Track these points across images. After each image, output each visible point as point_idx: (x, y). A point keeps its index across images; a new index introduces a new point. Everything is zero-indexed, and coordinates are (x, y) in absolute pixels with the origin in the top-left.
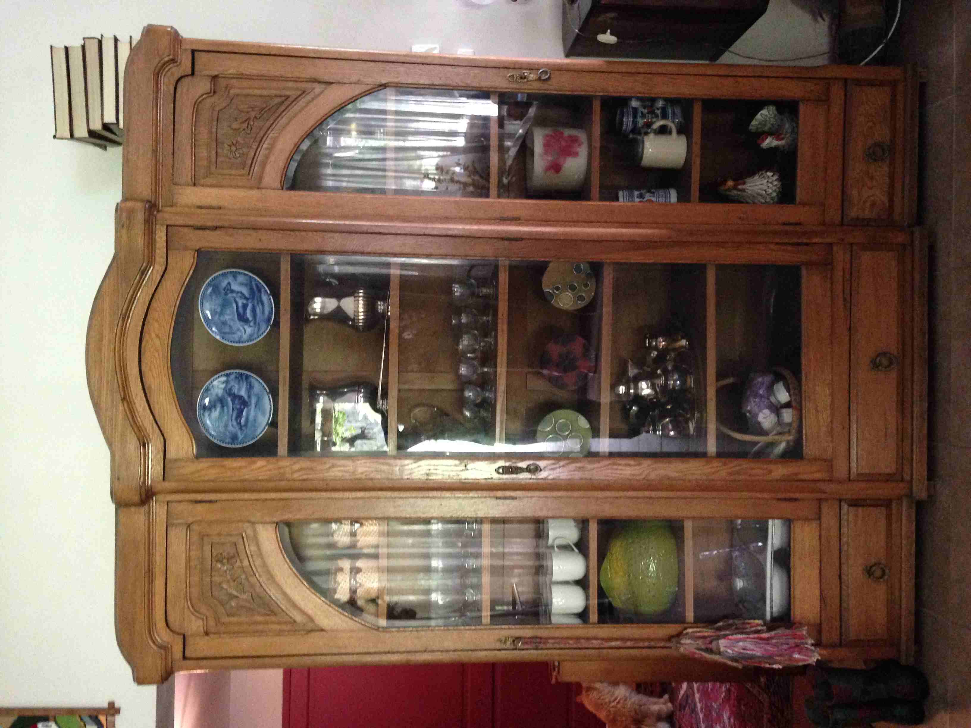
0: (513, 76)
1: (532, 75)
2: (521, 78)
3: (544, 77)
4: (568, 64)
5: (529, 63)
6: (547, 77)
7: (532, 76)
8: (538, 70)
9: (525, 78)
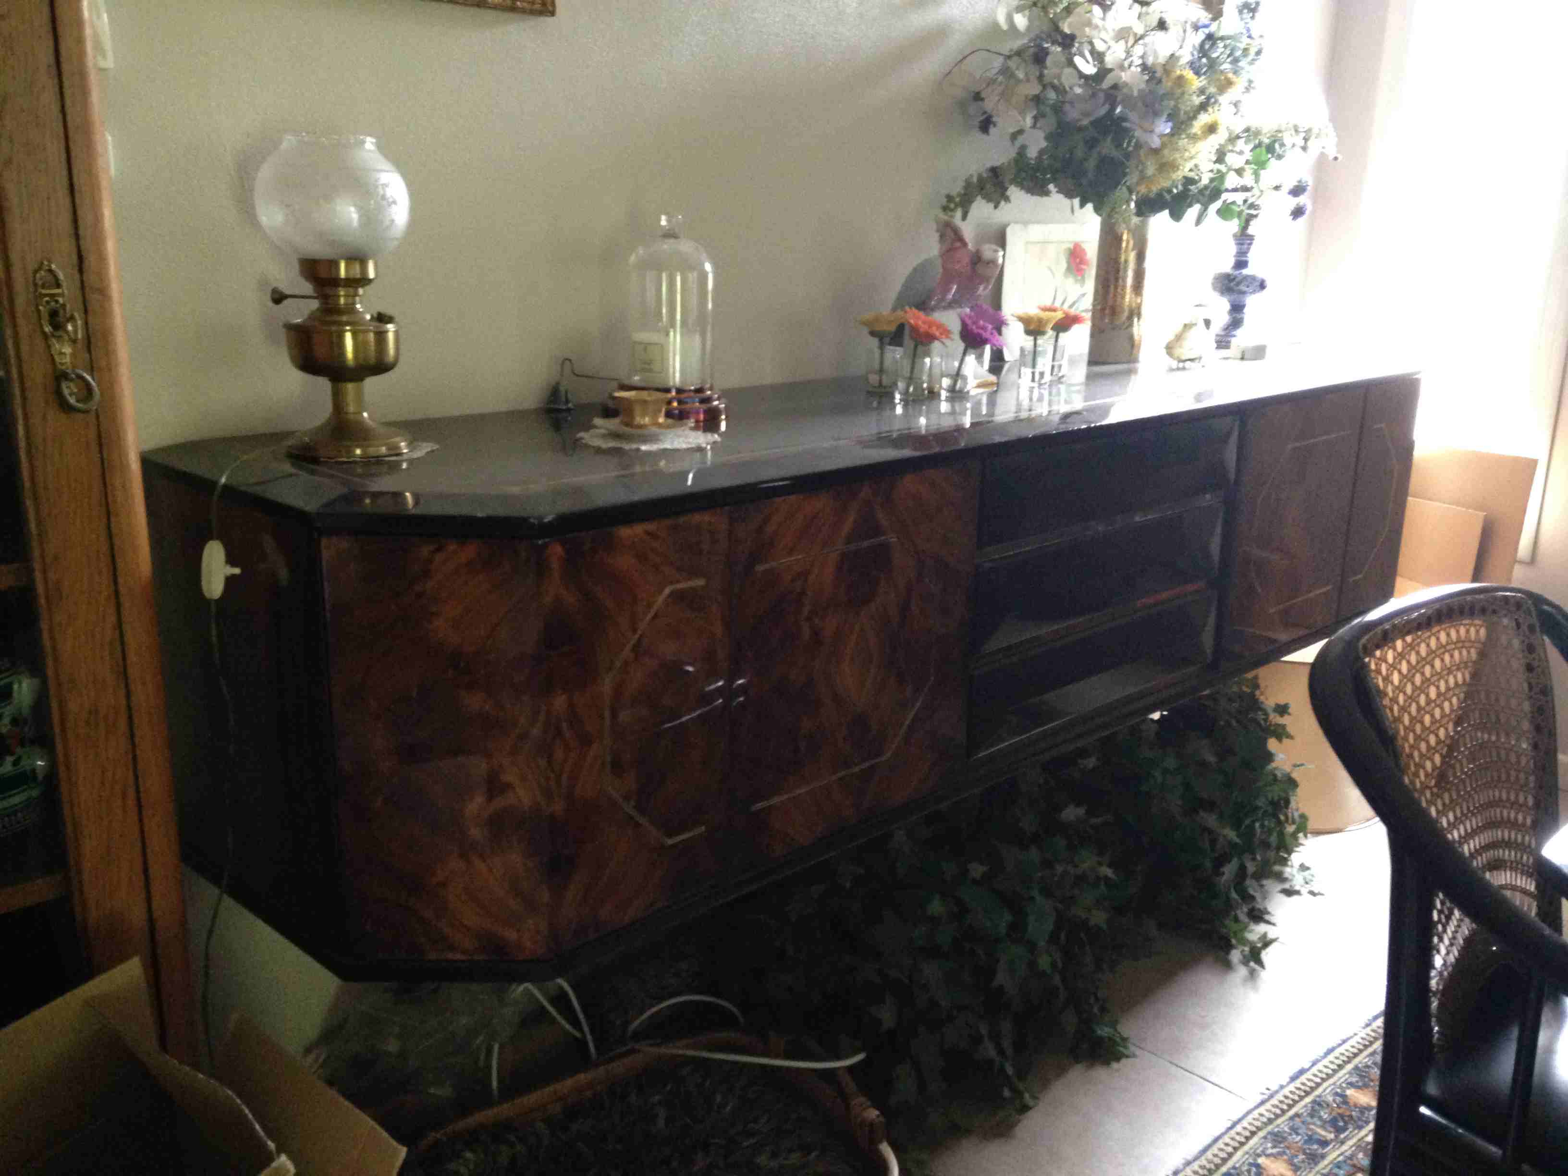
0: (58, 285)
1: (67, 350)
2: (54, 314)
3: (69, 391)
4: (124, 467)
5: (107, 334)
6: (72, 400)
7: (65, 352)
8: (91, 370)
9: (58, 326)
